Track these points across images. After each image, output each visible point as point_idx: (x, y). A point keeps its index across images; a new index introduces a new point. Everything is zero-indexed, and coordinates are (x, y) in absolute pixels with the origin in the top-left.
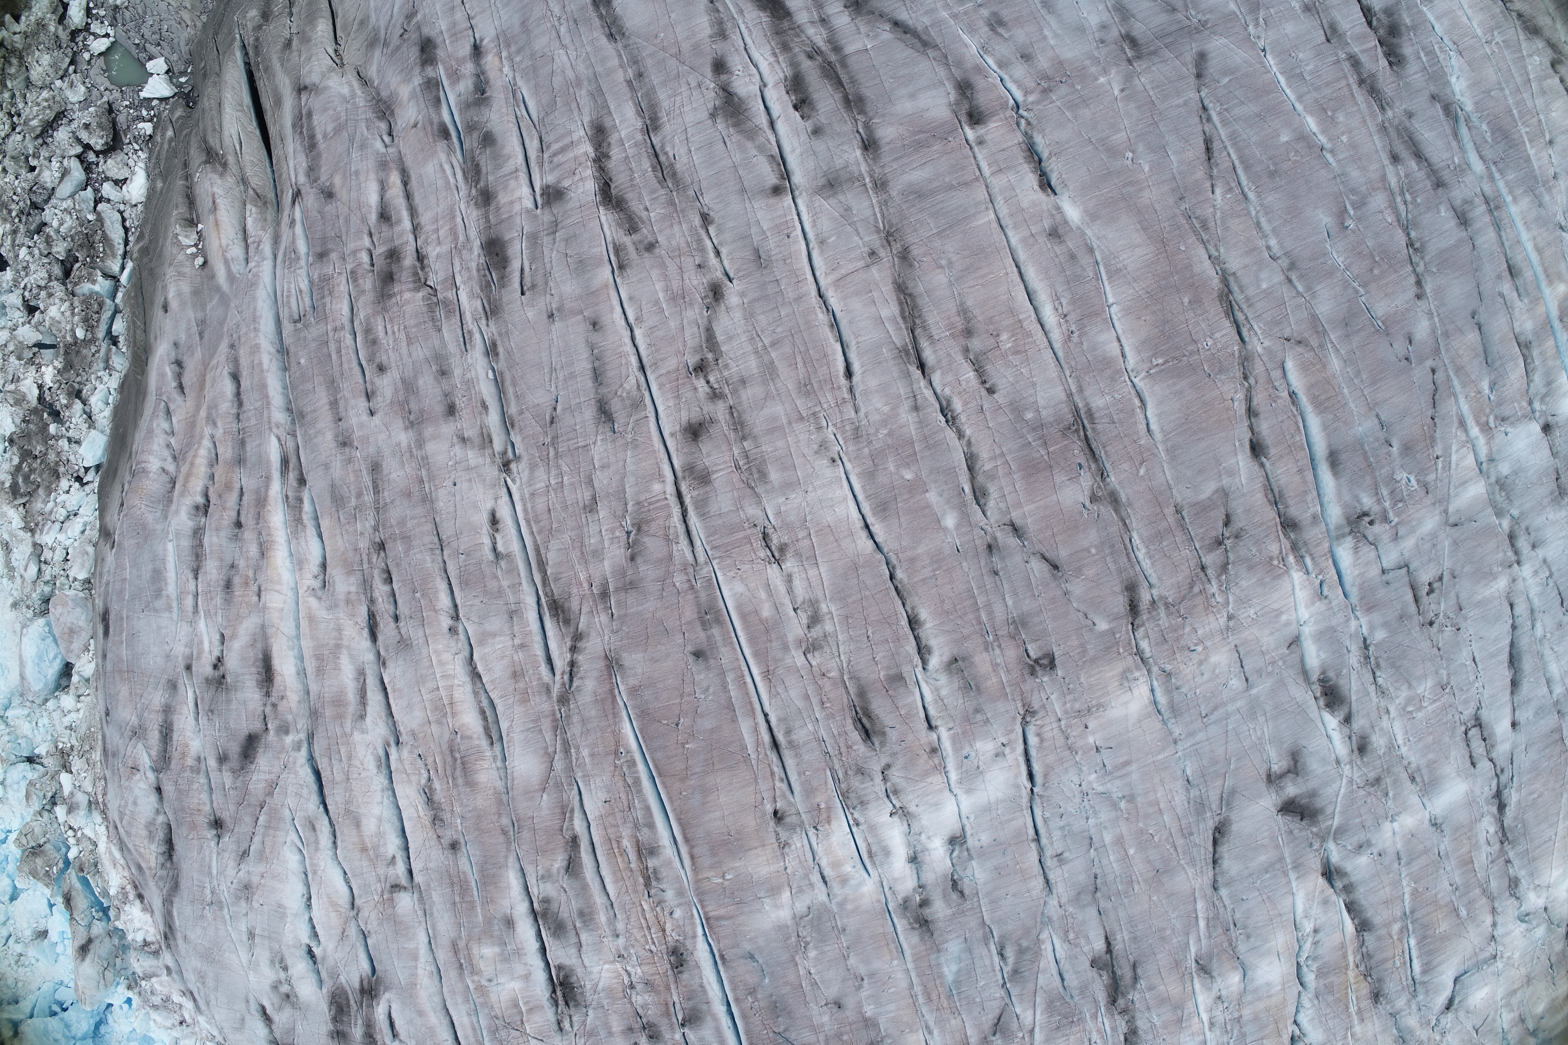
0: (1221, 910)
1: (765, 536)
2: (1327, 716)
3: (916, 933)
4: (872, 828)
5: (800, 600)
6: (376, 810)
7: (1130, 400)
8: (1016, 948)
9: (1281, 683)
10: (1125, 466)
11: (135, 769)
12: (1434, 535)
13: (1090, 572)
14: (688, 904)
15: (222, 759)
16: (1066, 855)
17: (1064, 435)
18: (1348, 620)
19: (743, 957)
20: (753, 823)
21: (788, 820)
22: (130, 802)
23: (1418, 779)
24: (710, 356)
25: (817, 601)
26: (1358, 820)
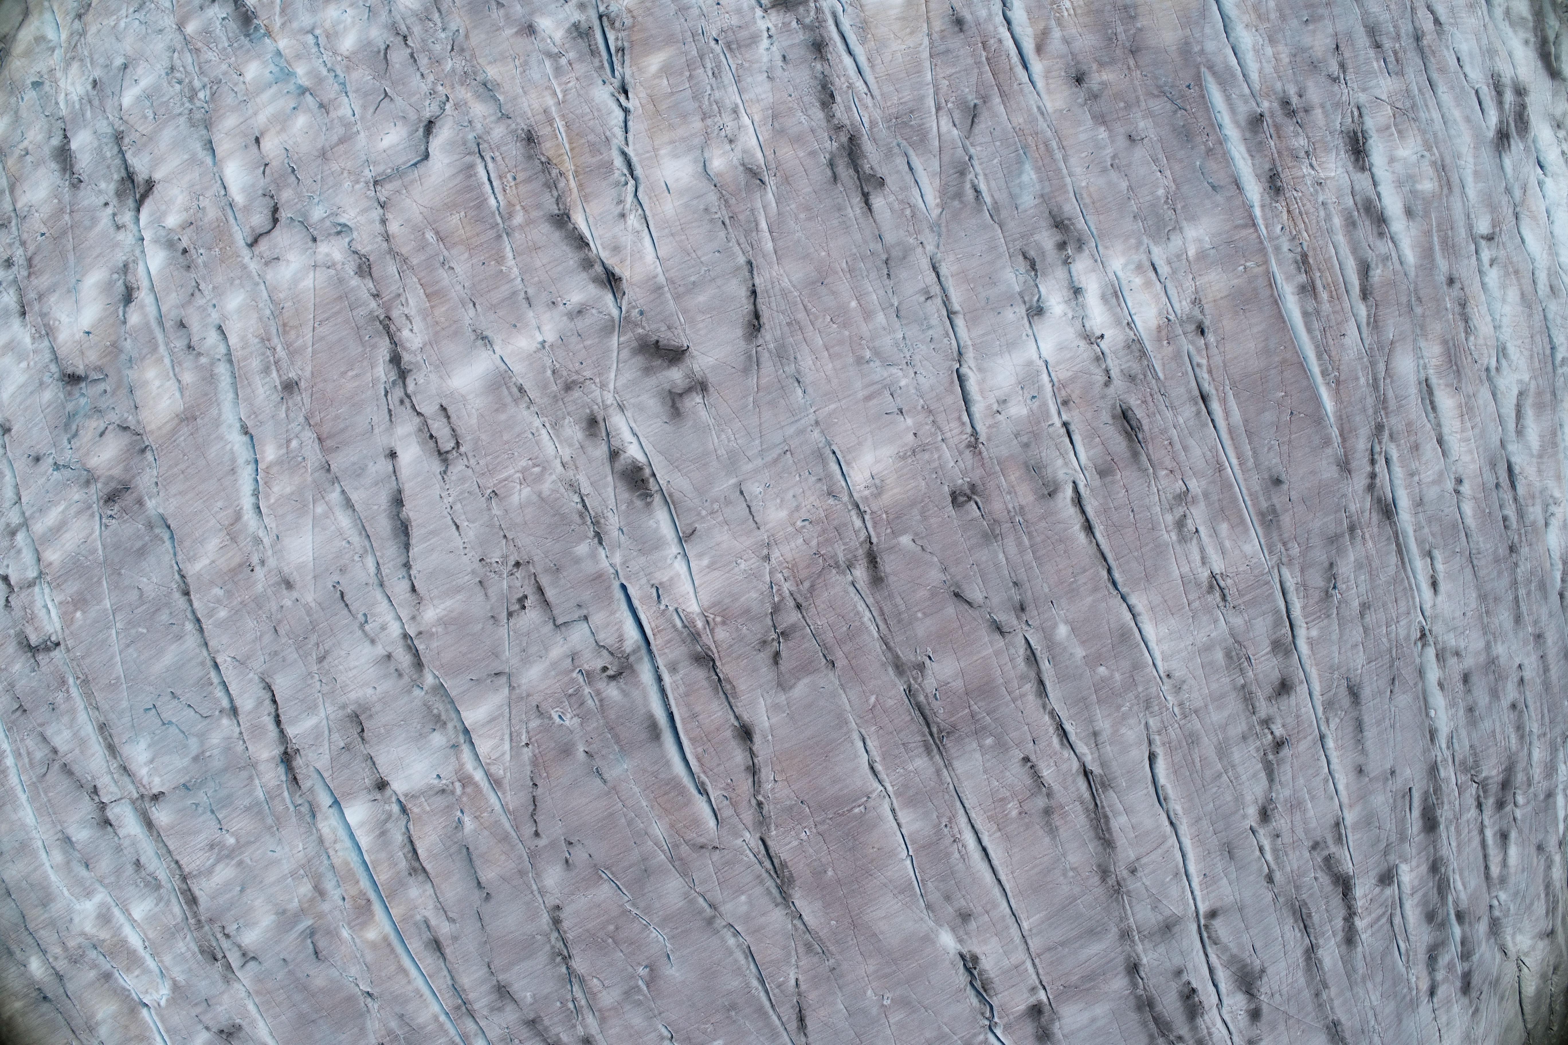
0: (742, 240)
1: (1224, 598)
2: (641, 458)
3: (1066, 215)
4: (1118, 322)
5: (1195, 541)
7: (887, 769)
8: (964, 200)
9: (700, 491)
10: (890, 702)
12: (526, 661)
13: (923, 593)
14: (1271, 239)
16: (923, 299)
17: (954, 726)
18: (625, 563)
19: (1221, 187)
20: (1225, 322)
21: (1193, 327)
23: (515, 390)
24: (1271, 757)
25: (1179, 542)
26: (588, 343)
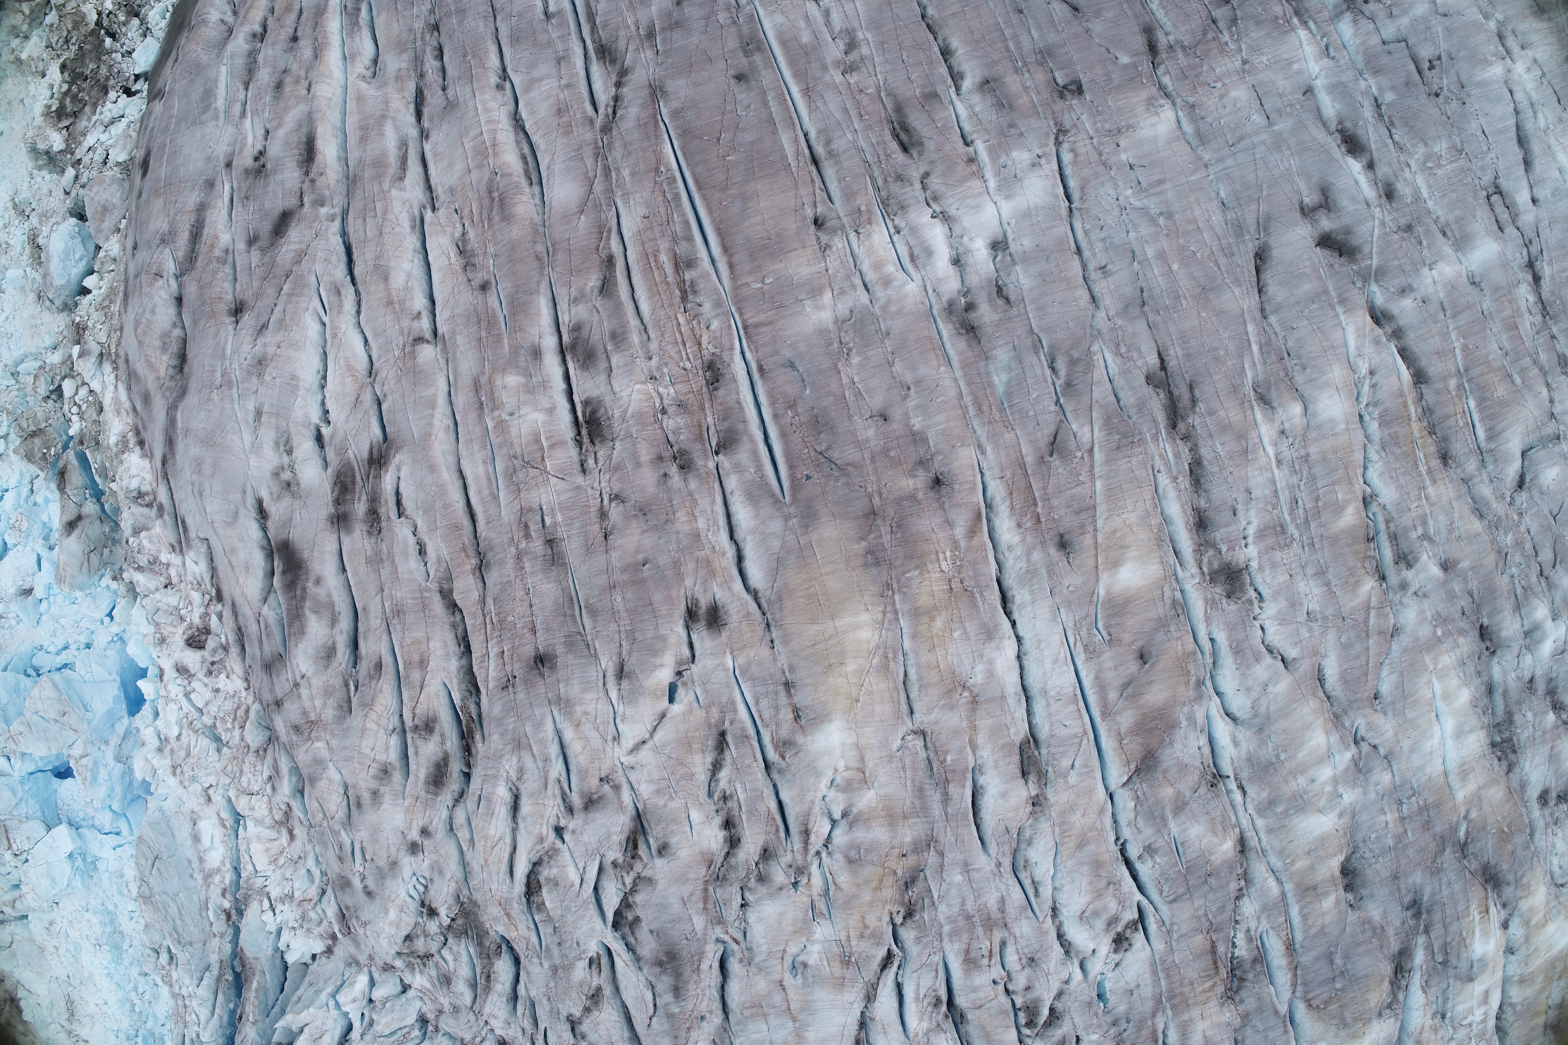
0: (1273, 336)
2: (1350, 160)
3: (964, 338)
4: (914, 230)
5: (837, 30)
6: (407, 266)
8: (1067, 359)
9: (1302, 124)
11: (159, 275)
12: (1426, 20)
13: (1108, 15)
14: (726, 315)
15: (251, 241)
16: (1109, 267)
18: (1357, 80)
19: (783, 366)
20: (793, 226)
21: (829, 224)
22: (148, 310)
23: (1449, 234)
25: (854, 30)
26: (1396, 263)
